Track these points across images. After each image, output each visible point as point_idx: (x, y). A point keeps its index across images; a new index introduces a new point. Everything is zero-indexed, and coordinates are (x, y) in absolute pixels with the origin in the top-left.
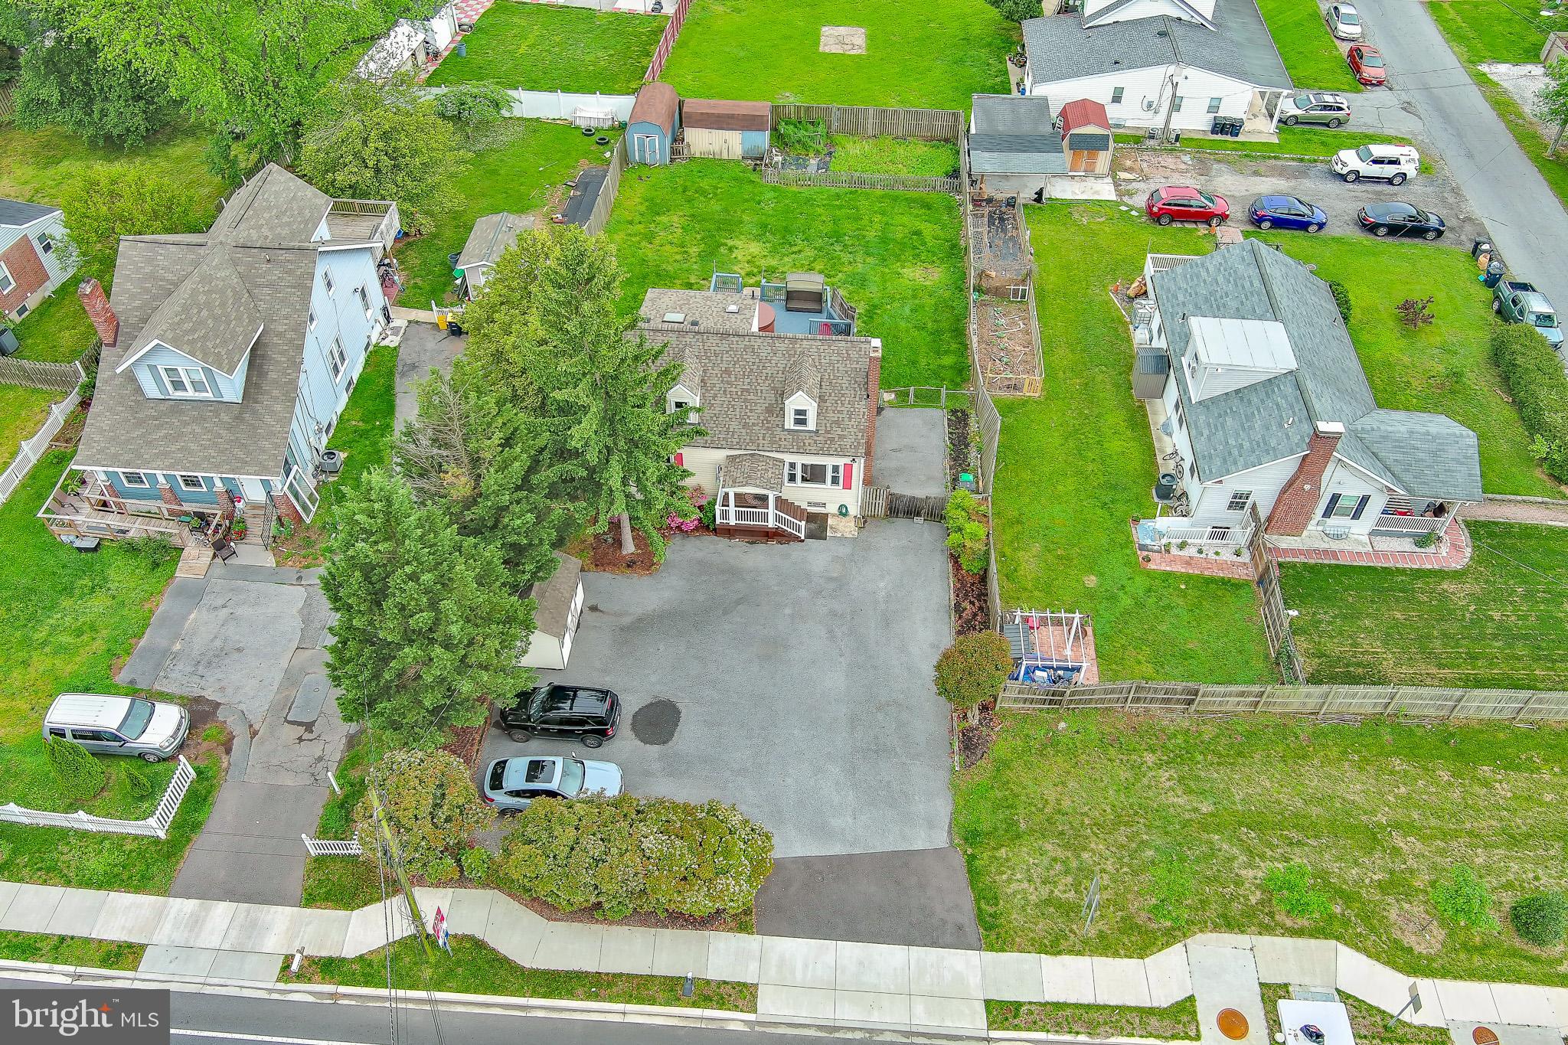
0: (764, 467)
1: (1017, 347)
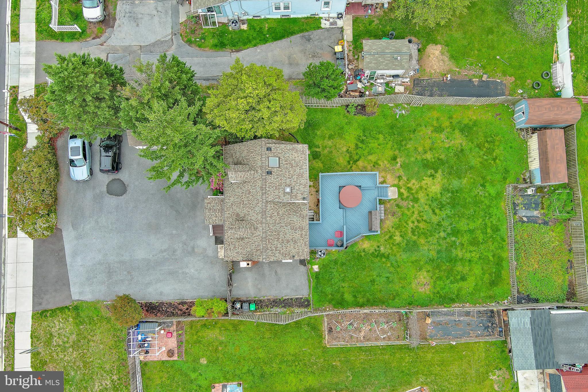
0: (218, 215)
1: (362, 334)
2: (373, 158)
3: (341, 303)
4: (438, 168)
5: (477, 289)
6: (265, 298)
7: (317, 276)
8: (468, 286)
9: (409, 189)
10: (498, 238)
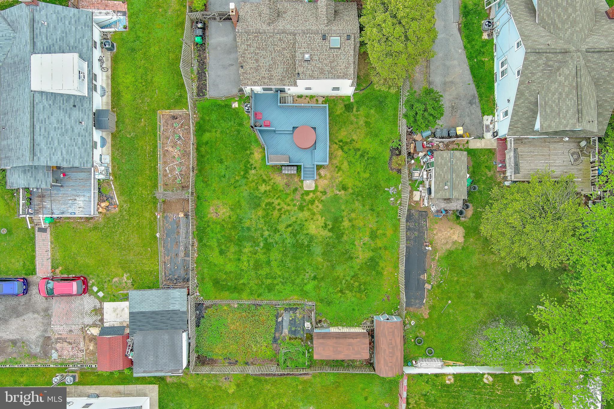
1: (170, 149)
2: (345, 165)
3: (200, 129)
4: (333, 232)
5: (212, 265)
6: (207, 55)
7: (229, 106)
8: (215, 257)
9: (312, 202)
10: (261, 291)
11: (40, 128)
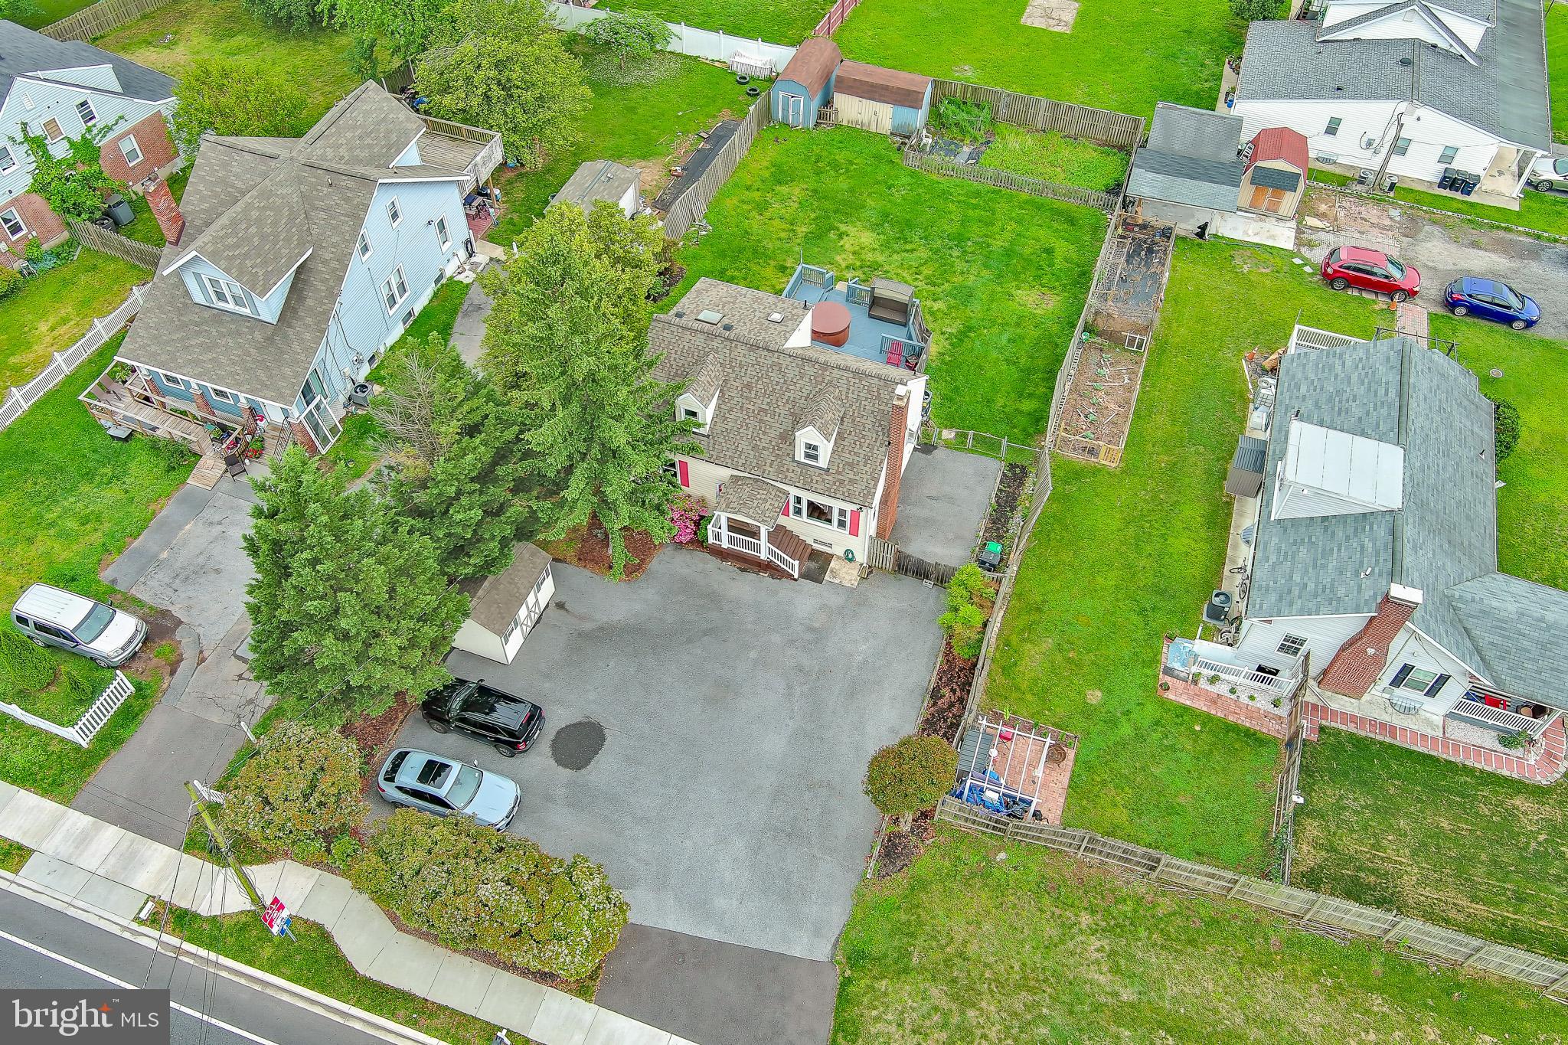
0: (763, 497)
1: (1111, 406)
3: (1036, 420)
4: (832, 225)
8: (1064, 249)
10: (992, 195)
11: (1387, 394)
